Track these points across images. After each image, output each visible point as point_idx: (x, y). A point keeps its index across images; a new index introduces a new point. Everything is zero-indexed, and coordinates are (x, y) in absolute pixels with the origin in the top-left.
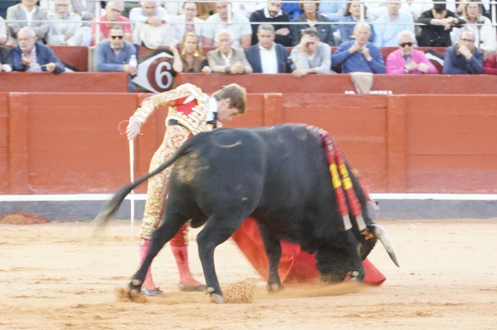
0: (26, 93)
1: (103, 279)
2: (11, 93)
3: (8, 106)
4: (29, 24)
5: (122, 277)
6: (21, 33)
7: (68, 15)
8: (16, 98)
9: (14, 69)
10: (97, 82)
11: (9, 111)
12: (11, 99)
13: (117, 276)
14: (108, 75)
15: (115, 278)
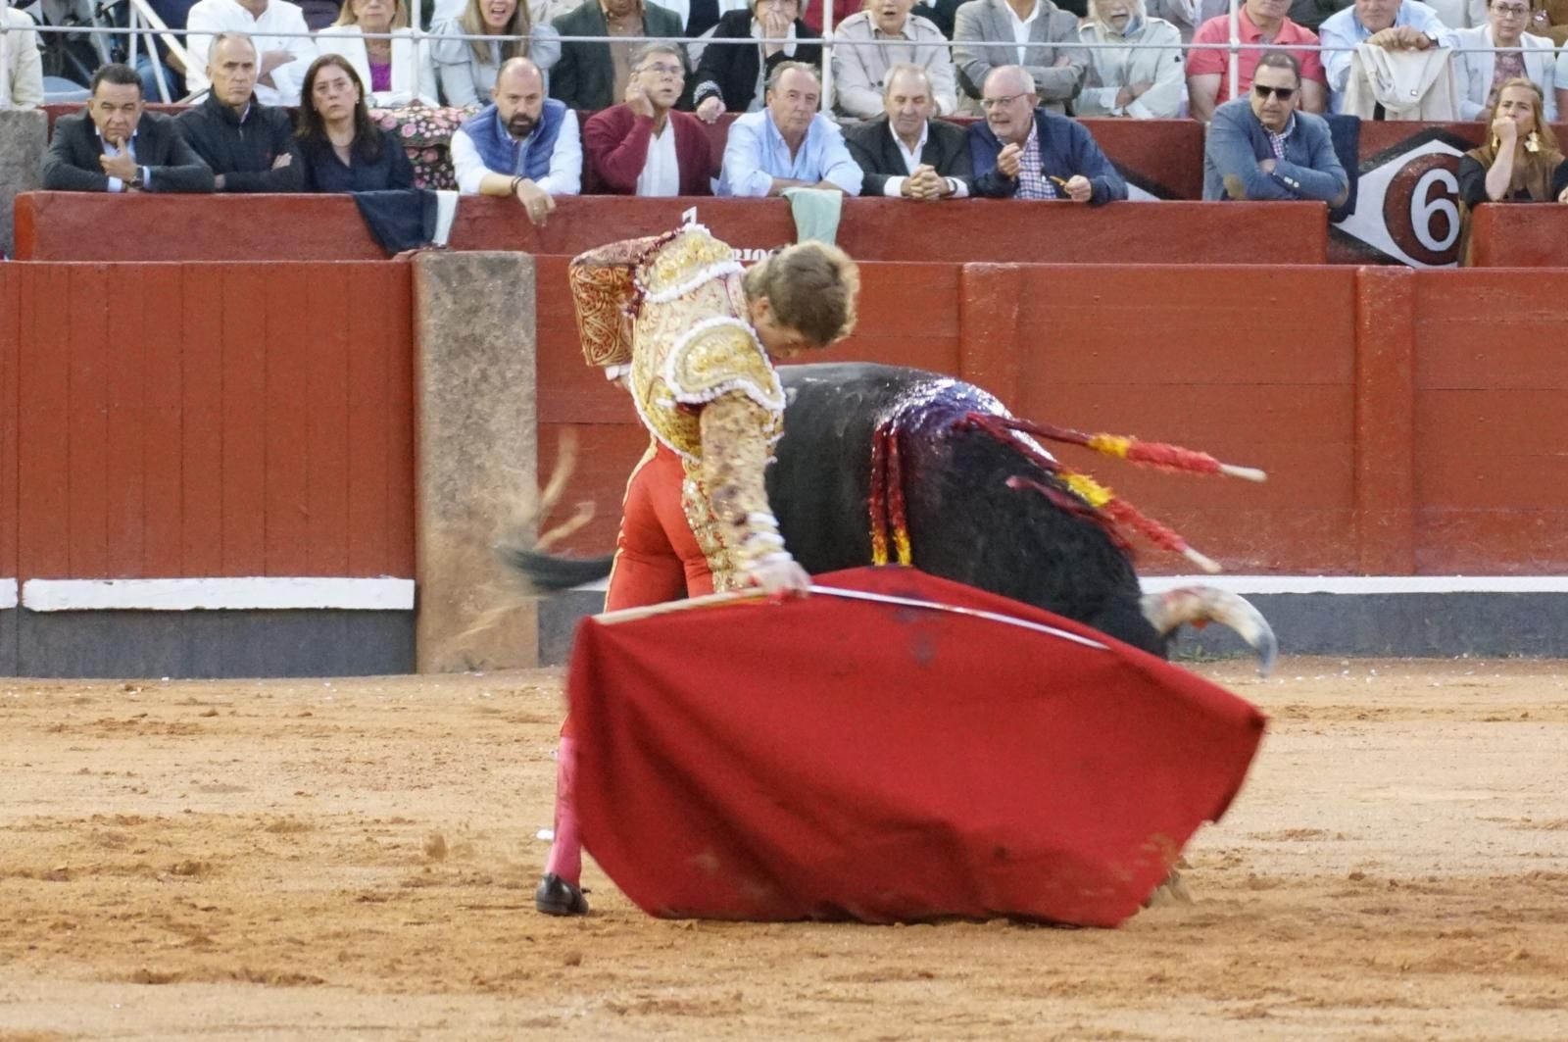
0: (1012, 265)
1: (1257, 837)
2: (968, 265)
3: (960, 307)
4: (1022, 52)
5: (1316, 832)
6: (993, 83)
7: (1137, 23)
8: (985, 279)
9: (975, 191)
10: (1230, 231)
11: (960, 318)
12: (968, 283)
13: (1300, 827)
14: (1262, 210)
15: (1292, 834)
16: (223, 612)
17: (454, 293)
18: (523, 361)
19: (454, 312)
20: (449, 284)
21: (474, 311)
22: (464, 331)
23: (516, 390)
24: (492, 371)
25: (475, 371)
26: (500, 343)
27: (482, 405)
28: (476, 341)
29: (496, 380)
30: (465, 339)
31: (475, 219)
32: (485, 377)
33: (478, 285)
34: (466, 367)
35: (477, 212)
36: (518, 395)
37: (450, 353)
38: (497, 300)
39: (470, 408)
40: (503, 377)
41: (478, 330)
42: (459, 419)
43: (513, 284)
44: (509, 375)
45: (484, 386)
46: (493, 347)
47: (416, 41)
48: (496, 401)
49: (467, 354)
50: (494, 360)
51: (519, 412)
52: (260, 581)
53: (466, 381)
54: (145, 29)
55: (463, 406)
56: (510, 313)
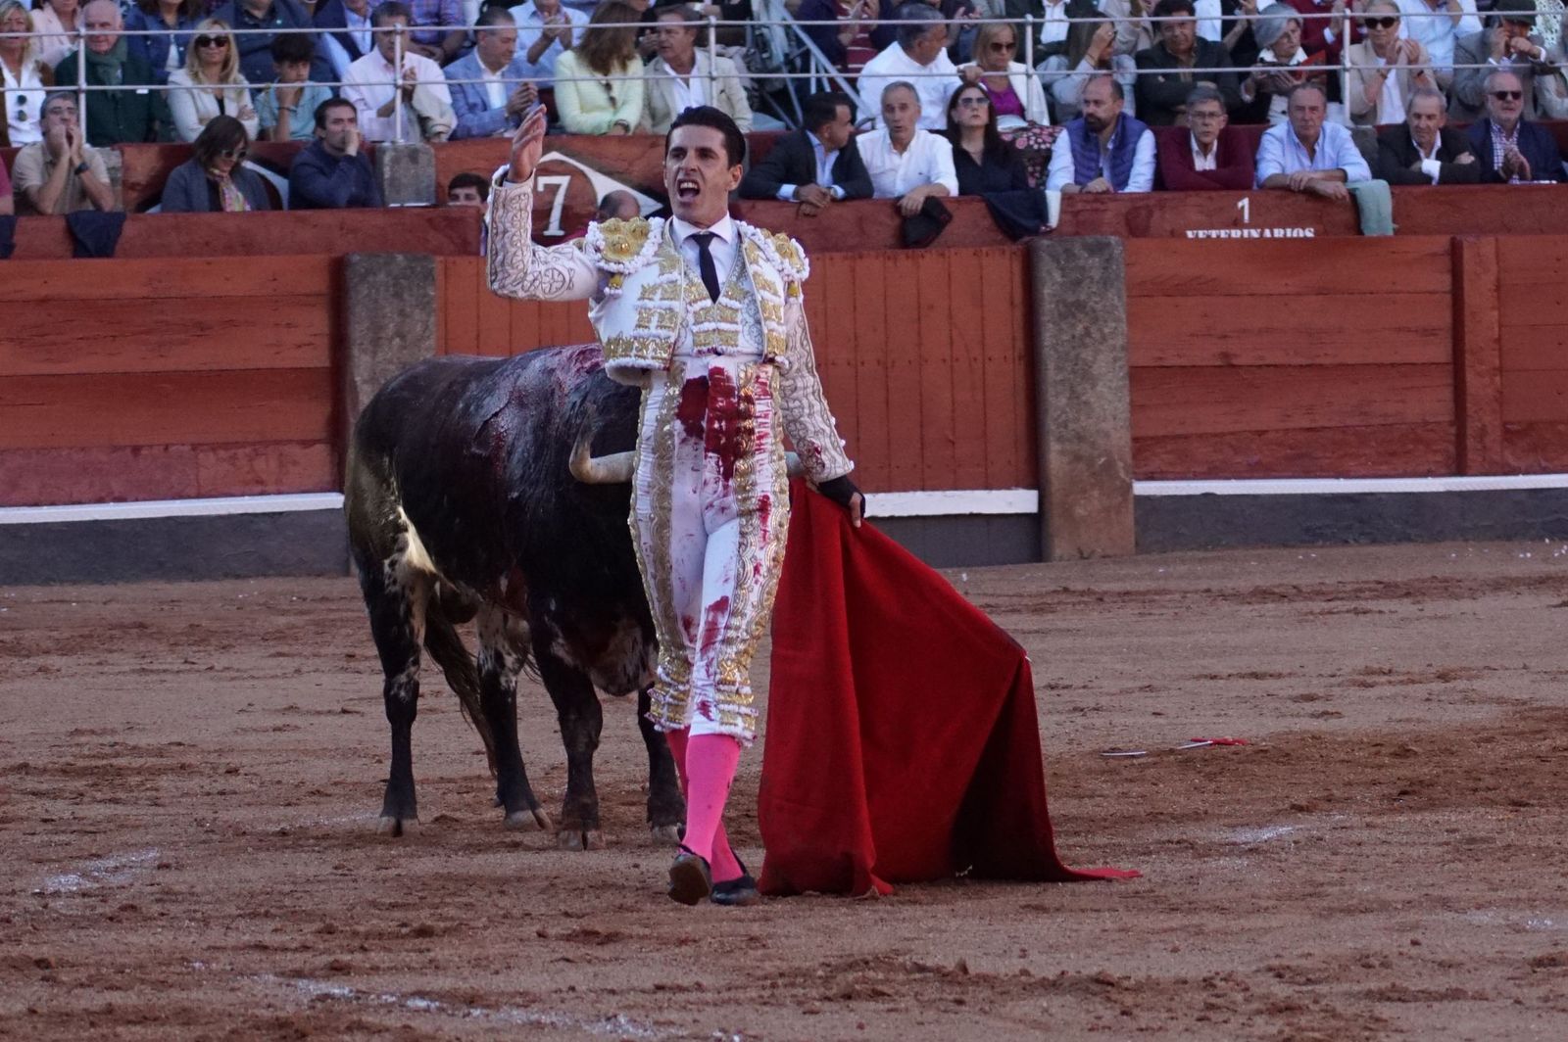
16: (892, 518)
17: (1062, 269)
18: (1118, 320)
19: (1062, 285)
20: (1058, 262)
21: (1078, 283)
22: (1071, 299)
23: (1111, 342)
24: (1093, 329)
25: (1080, 328)
26: (1099, 307)
27: (1087, 354)
28: (1080, 306)
29: (1096, 335)
30: (1073, 304)
31: (1079, 212)
32: (1087, 333)
33: (1081, 262)
34: (1073, 326)
35: (1079, 206)
36: (1114, 348)
37: (1060, 315)
38: (1096, 274)
39: (1077, 356)
40: (1100, 330)
41: (1083, 297)
42: (1069, 366)
43: (1107, 260)
44: (1106, 330)
45: (1088, 340)
46: (1094, 311)
47: (1029, 76)
48: (1097, 352)
49: (1074, 316)
50: (1095, 320)
51: (1115, 360)
52: (919, 494)
53: (1073, 337)
54: (823, 74)
55: (1073, 354)
56: (1106, 283)
